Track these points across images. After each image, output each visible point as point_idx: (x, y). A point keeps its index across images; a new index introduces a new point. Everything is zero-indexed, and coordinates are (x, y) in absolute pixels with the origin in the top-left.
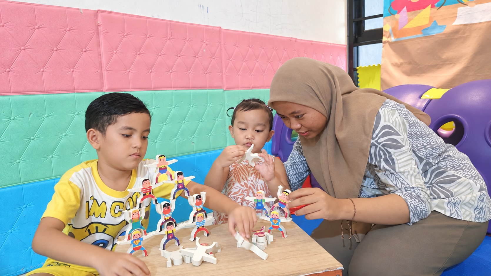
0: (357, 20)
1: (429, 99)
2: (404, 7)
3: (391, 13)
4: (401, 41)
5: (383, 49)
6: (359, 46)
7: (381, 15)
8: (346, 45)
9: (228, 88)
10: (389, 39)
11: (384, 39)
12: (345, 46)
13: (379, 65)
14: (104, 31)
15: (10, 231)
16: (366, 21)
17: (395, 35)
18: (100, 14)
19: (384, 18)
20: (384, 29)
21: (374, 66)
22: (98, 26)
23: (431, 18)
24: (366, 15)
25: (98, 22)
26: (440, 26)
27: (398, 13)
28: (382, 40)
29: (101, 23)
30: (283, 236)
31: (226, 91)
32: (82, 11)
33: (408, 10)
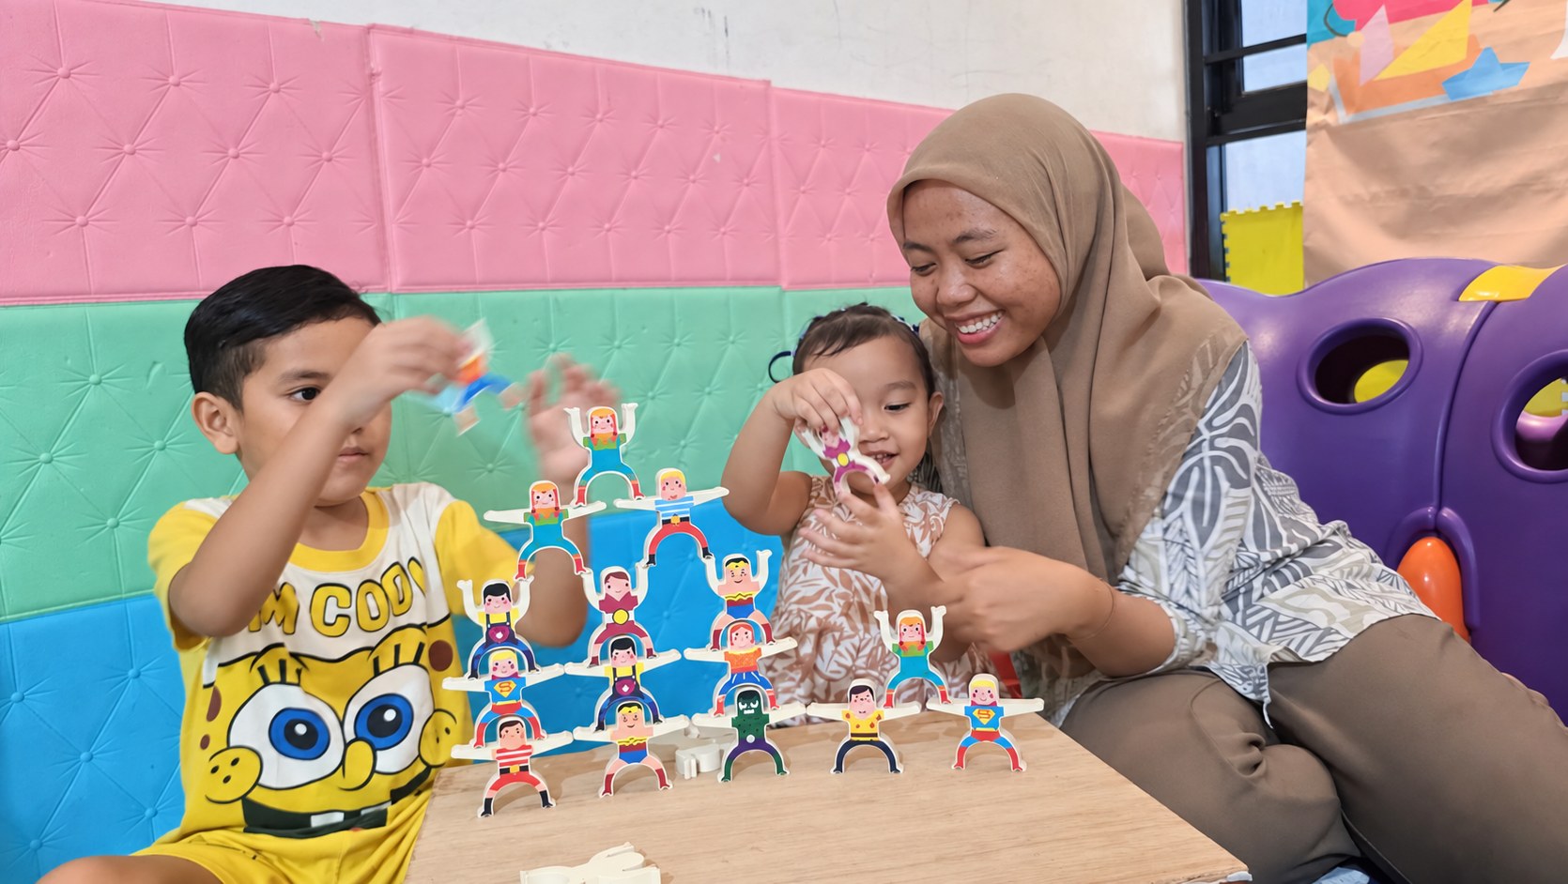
0: (1219, 57)
1: (1489, 301)
2: (1376, 9)
3: (1332, 30)
4: (1368, 123)
5: (1311, 149)
6: (1225, 143)
7: (1301, 39)
8: (1182, 143)
9: (797, 284)
10: (1329, 118)
11: (1313, 116)
12: (1179, 147)
13: (1298, 204)
14: (390, 92)
15: (84, 756)
16: (1248, 60)
17: (1349, 103)
18: (374, 38)
19: (1308, 48)
20: (1309, 85)
21: (1280, 207)
22: (372, 75)
23: (1473, 42)
24: (1248, 41)
25: (372, 65)
26: (1505, 66)
27: (1359, 28)
28: (1305, 123)
29: (380, 69)
30: (1016, 765)
31: (787, 294)
32: (319, 29)
33: (1394, 18)
